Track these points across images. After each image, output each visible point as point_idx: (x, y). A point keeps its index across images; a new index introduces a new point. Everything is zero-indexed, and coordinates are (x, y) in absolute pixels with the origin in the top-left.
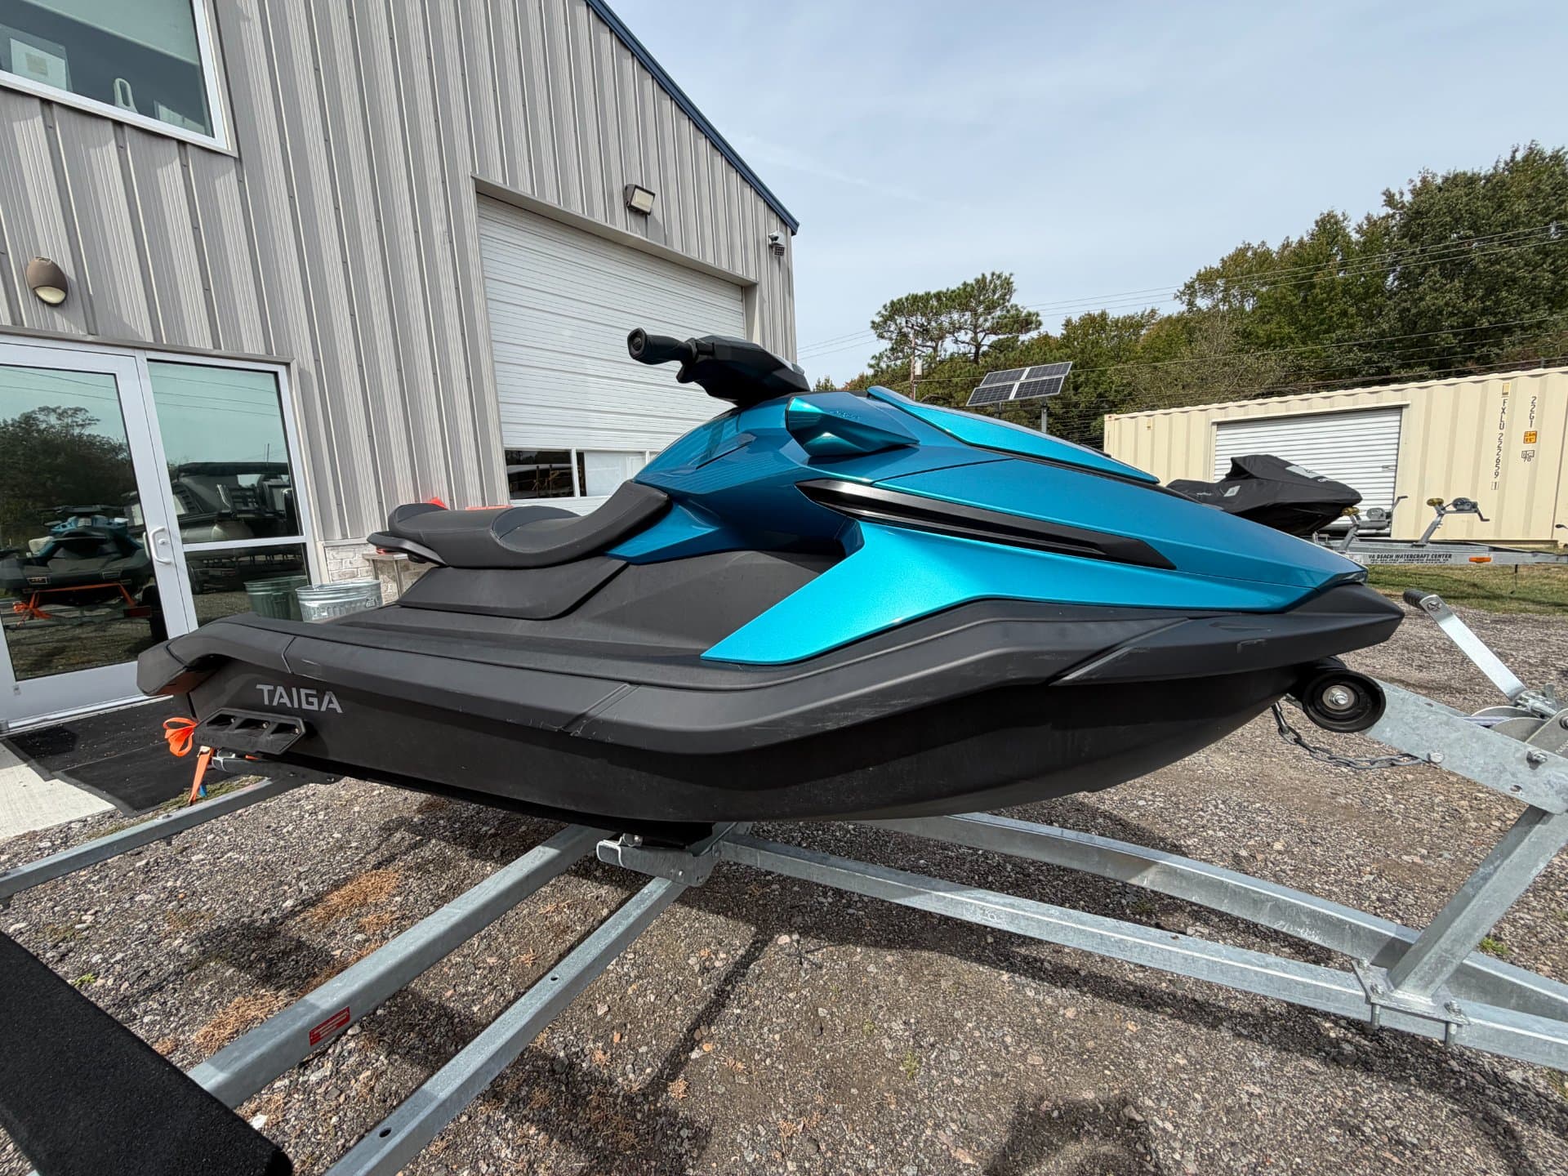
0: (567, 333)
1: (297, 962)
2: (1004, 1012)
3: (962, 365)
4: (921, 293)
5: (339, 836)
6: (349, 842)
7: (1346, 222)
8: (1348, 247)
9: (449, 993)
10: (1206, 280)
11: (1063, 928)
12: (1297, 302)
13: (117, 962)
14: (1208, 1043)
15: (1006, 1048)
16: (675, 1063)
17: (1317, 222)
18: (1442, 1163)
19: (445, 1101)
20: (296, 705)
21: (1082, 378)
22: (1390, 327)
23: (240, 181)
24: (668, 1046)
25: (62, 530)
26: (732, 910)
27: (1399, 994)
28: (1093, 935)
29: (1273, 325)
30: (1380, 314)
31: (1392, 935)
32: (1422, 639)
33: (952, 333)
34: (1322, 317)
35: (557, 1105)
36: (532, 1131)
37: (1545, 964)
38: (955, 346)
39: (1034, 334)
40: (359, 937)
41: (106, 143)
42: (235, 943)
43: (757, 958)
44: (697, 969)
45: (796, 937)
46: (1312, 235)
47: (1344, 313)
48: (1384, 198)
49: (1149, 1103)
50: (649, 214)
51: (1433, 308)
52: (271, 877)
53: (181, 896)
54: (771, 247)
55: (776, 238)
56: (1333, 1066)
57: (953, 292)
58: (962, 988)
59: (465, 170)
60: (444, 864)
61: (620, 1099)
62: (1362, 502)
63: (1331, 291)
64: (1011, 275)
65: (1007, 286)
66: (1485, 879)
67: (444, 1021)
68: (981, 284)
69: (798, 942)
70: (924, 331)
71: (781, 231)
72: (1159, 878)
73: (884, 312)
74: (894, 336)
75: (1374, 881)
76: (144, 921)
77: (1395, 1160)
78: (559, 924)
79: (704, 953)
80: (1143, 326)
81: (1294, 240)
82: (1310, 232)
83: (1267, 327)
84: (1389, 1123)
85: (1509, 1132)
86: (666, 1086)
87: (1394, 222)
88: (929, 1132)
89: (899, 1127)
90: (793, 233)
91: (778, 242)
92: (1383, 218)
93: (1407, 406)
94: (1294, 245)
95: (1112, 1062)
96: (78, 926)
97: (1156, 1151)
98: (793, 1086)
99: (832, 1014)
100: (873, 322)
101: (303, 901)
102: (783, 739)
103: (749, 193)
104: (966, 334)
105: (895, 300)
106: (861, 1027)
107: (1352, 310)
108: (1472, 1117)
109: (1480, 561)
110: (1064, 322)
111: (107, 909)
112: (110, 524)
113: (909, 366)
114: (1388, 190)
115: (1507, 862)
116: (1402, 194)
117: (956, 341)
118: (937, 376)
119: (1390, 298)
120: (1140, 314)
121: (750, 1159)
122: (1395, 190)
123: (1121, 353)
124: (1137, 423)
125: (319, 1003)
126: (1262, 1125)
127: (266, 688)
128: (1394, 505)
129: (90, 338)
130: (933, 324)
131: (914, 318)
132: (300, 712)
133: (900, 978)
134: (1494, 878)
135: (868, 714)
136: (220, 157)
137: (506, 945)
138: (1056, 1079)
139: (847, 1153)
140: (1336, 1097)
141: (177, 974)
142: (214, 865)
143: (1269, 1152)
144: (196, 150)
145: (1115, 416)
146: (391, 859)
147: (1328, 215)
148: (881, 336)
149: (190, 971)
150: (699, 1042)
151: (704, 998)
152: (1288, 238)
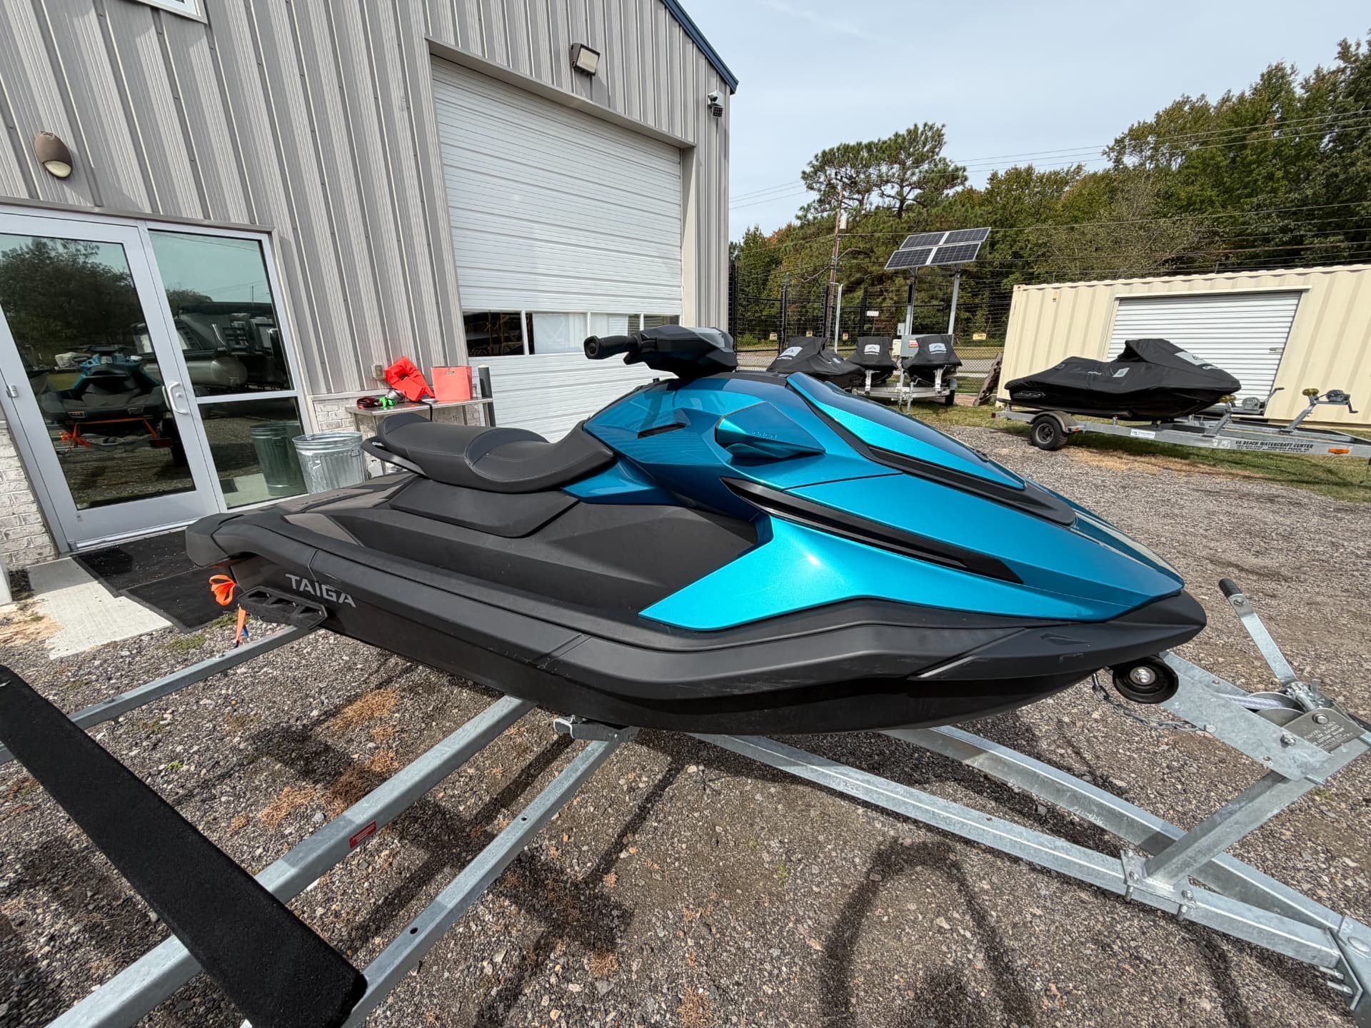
0: (517, 198)
1: (327, 762)
2: (856, 839)
3: (886, 219)
4: (852, 143)
5: (347, 658)
6: (355, 664)
7: (1293, 76)
8: (1290, 104)
9: (442, 794)
10: (1137, 136)
11: (905, 803)
12: (1225, 163)
13: (195, 753)
14: (1009, 873)
15: (855, 866)
16: (608, 861)
17: (1263, 75)
18: (1166, 975)
19: (452, 910)
20: (318, 594)
21: (999, 235)
22: (1314, 193)
23: (212, 49)
24: (603, 847)
25: (89, 366)
26: (653, 742)
27: (1150, 881)
28: (928, 811)
29: (1196, 187)
30: (1307, 178)
31: (1158, 830)
32: (1265, 523)
33: (879, 186)
34: (1247, 180)
35: (524, 886)
36: (507, 903)
37: (1288, 830)
38: (881, 200)
39: (959, 189)
40: (371, 745)
41: (88, 13)
42: (279, 744)
43: (671, 783)
44: (625, 788)
45: (701, 768)
46: (1255, 89)
47: (1270, 177)
48: (1339, 49)
49: (956, 915)
50: (594, 74)
51: (1362, 174)
52: (299, 690)
53: (233, 702)
54: (710, 107)
55: (715, 99)
56: (1101, 897)
57: (885, 142)
58: (826, 817)
59: (419, 33)
60: (431, 689)
61: (568, 885)
62: (1240, 392)
63: (1261, 153)
64: (943, 126)
65: (938, 138)
66: (1231, 813)
67: (439, 817)
68: (913, 134)
69: (703, 771)
70: (852, 184)
71: (720, 90)
72: (986, 763)
73: (815, 163)
74: (823, 187)
75: (1168, 750)
76: (209, 721)
77: (1131, 970)
78: (520, 745)
79: (631, 776)
80: (1067, 183)
81: (1236, 93)
82: (1254, 86)
83: (1190, 188)
84: (1133, 944)
85: (1223, 957)
86: (602, 877)
87: (1343, 77)
88: (791, 925)
89: (769, 920)
90: (732, 92)
91: (716, 102)
92: (1333, 72)
93: (1307, 290)
94: (1234, 99)
95: (933, 883)
96: (161, 723)
97: (955, 951)
98: (695, 884)
99: (726, 831)
100: (804, 173)
101: (326, 712)
102: (699, 696)
103: (691, 50)
104: (893, 187)
105: (827, 150)
106: (747, 842)
107: (1279, 174)
108: (1198, 944)
109: (1338, 452)
110: (989, 176)
111: (181, 710)
112: (128, 361)
113: (835, 219)
114: (1345, 41)
115: (1250, 805)
116: (1358, 45)
117: (882, 195)
118: (860, 230)
119: (1320, 162)
120: (1065, 170)
121: (661, 935)
122: (1352, 41)
123: (1042, 210)
124: (1044, 295)
125: (354, 819)
126: (1037, 938)
127: (294, 578)
128: (1270, 395)
129: (97, 210)
130: (862, 176)
131: (843, 170)
132: (321, 600)
133: (780, 807)
134: (1238, 814)
135: (766, 687)
136: (190, 23)
137: (481, 759)
138: (889, 892)
139: (731, 936)
140: (1098, 921)
141: (240, 765)
142: (254, 677)
143: (1039, 957)
144: (168, 15)
145: (1024, 287)
146: (389, 681)
147: (1276, 67)
148: (810, 188)
149: (249, 763)
150: (626, 845)
151: (630, 812)
152: (1229, 91)
